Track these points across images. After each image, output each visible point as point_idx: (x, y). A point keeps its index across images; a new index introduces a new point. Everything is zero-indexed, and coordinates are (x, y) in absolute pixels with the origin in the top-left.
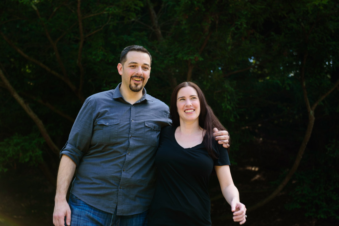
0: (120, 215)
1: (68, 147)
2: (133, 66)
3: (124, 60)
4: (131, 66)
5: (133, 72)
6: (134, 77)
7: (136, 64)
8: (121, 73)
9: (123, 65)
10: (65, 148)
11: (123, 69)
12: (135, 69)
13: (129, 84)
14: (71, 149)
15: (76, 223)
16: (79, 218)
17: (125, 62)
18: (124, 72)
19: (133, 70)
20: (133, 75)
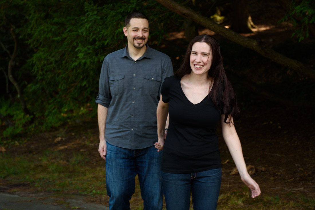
0: (134, 149)
1: (100, 97)
2: (136, 30)
3: (128, 25)
4: (134, 30)
5: (136, 34)
6: (136, 38)
7: (138, 29)
8: (126, 35)
9: (128, 29)
10: (98, 97)
11: (128, 32)
12: (137, 33)
13: (133, 43)
14: (103, 99)
15: (110, 156)
16: (111, 152)
17: (129, 27)
18: (128, 34)
19: (136, 33)
20: (136, 37)
